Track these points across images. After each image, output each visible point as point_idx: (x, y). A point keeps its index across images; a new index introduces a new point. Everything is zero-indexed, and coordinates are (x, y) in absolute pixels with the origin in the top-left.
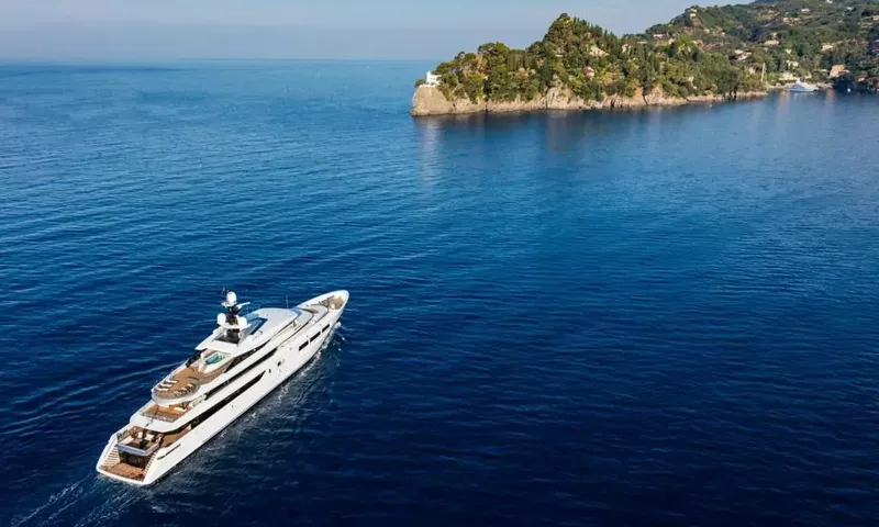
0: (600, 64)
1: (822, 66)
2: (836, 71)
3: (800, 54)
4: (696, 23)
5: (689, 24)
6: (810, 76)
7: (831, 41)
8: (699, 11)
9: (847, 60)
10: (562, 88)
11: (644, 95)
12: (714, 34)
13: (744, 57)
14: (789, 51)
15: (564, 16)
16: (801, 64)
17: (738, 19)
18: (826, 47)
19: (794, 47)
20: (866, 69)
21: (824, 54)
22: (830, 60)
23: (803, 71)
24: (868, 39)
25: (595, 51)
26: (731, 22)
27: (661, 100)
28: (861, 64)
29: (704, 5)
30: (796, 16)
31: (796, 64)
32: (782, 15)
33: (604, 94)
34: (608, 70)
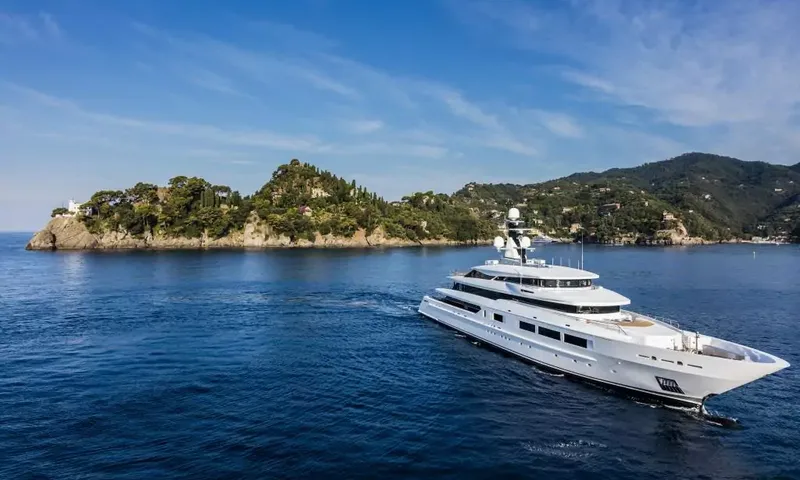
0: (318, 204)
1: (564, 224)
2: (575, 228)
3: (545, 214)
4: (474, 195)
5: (468, 195)
6: (554, 232)
7: (570, 205)
8: (476, 186)
9: (584, 220)
10: (259, 224)
11: (366, 236)
12: (488, 203)
13: (498, 216)
14: (536, 212)
15: (295, 162)
16: (546, 222)
17: (508, 193)
18: (566, 210)
19: (540, 209)
20: (597, 226)
21: (563, 215)
22: (569, 220)
23: (547, 227)
24: (598, 205)
25: (318, 192)
26: (503, 196)
27: (382, 241)
28: (593, 222)
29: (480, 182)
30: (550, 192)
31: (540, 222)
32: (542, 192)
33: (317, 233)
34: (329, 211)
